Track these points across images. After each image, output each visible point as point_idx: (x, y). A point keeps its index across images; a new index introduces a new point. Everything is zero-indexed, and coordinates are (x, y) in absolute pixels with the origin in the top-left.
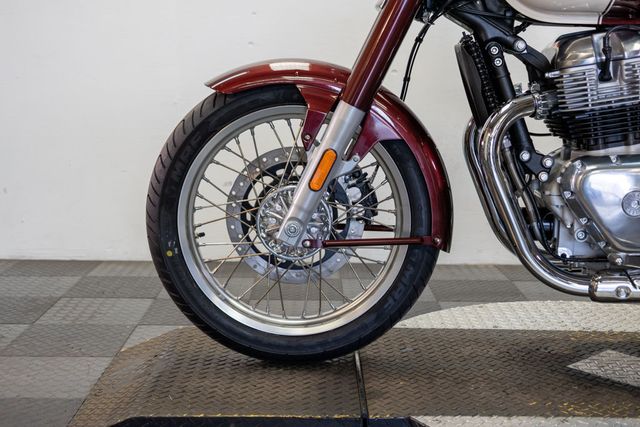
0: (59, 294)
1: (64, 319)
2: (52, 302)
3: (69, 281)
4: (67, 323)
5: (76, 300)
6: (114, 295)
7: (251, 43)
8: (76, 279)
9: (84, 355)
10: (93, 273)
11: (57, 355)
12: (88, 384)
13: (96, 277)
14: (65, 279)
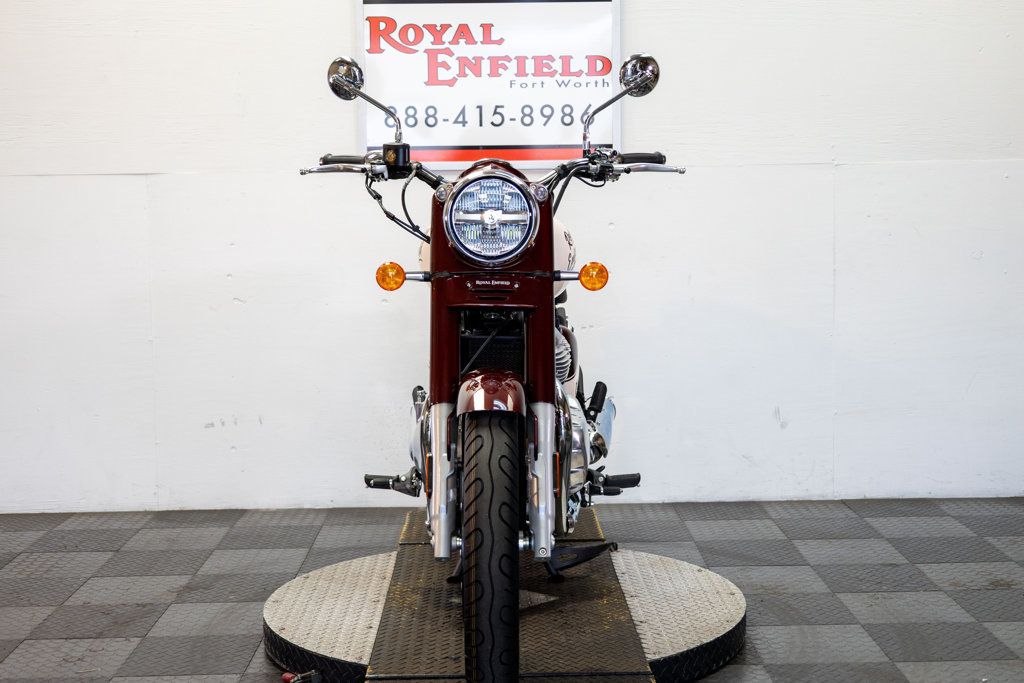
0: (21, 549)
1: (20, 573)
2: (12, 557)
3: (32, 536)
4: (22, 577)
5: (35, 556)
6: (76, 549)
7: (228, 275)
8: (41, 534)
9: (32, 605)
10: (59, 527)
11: (6, 606)
12: (29, 628)
13: (62, 531)
14: (30, 533)
